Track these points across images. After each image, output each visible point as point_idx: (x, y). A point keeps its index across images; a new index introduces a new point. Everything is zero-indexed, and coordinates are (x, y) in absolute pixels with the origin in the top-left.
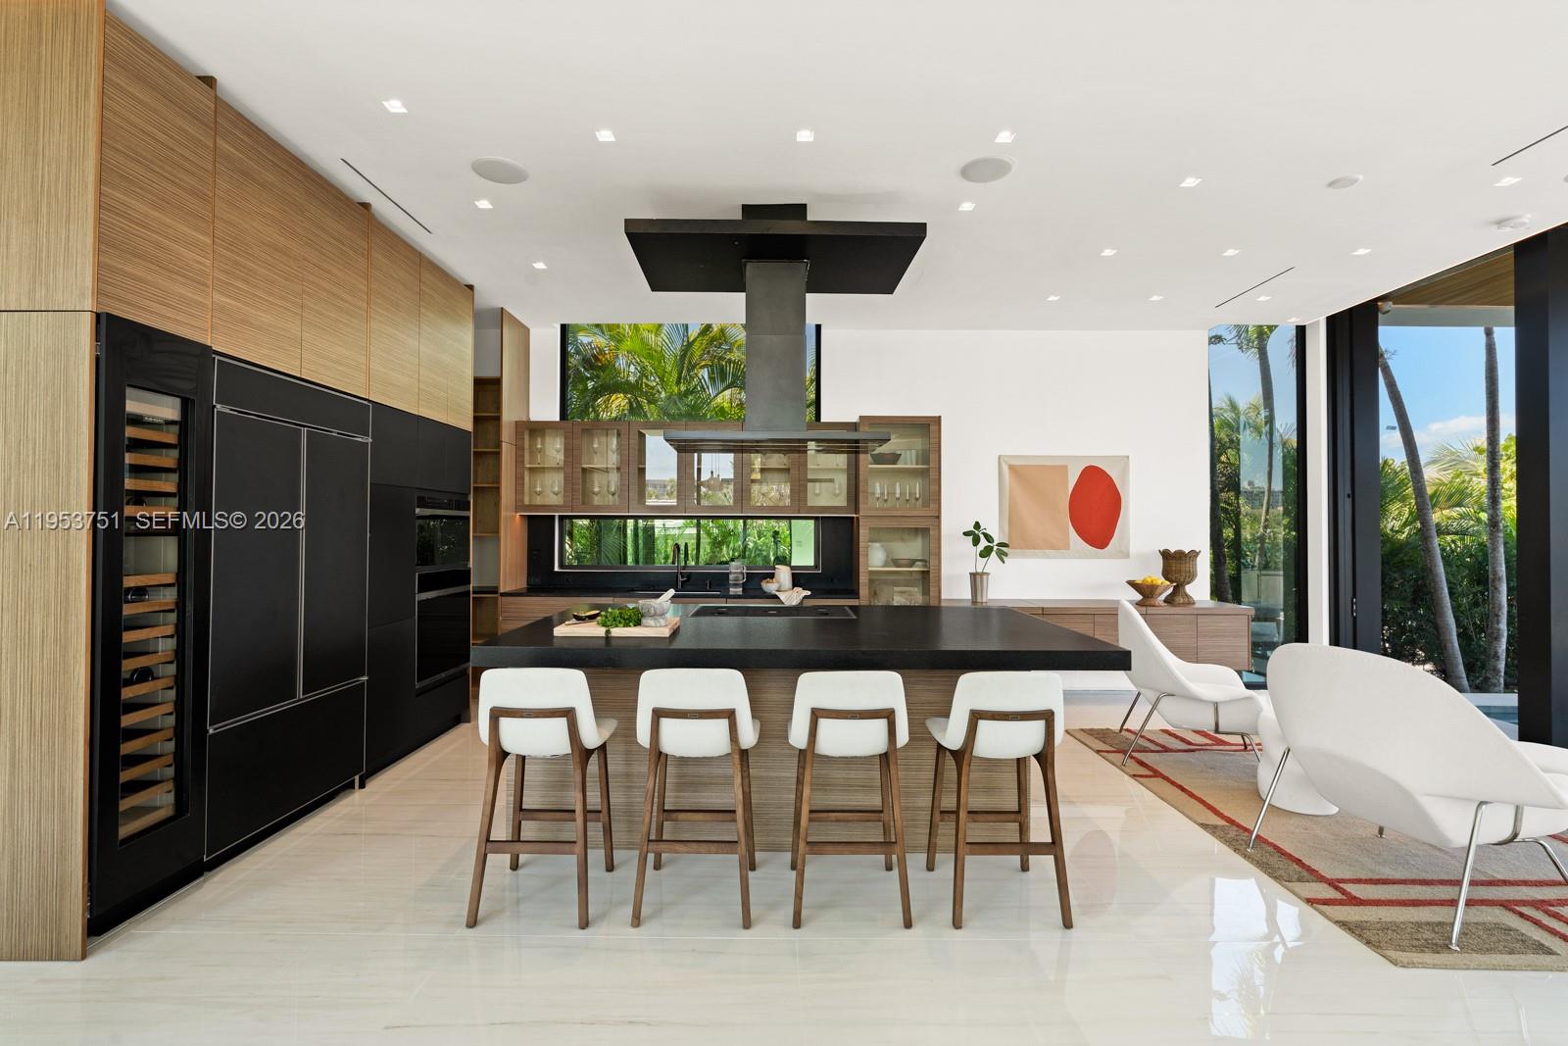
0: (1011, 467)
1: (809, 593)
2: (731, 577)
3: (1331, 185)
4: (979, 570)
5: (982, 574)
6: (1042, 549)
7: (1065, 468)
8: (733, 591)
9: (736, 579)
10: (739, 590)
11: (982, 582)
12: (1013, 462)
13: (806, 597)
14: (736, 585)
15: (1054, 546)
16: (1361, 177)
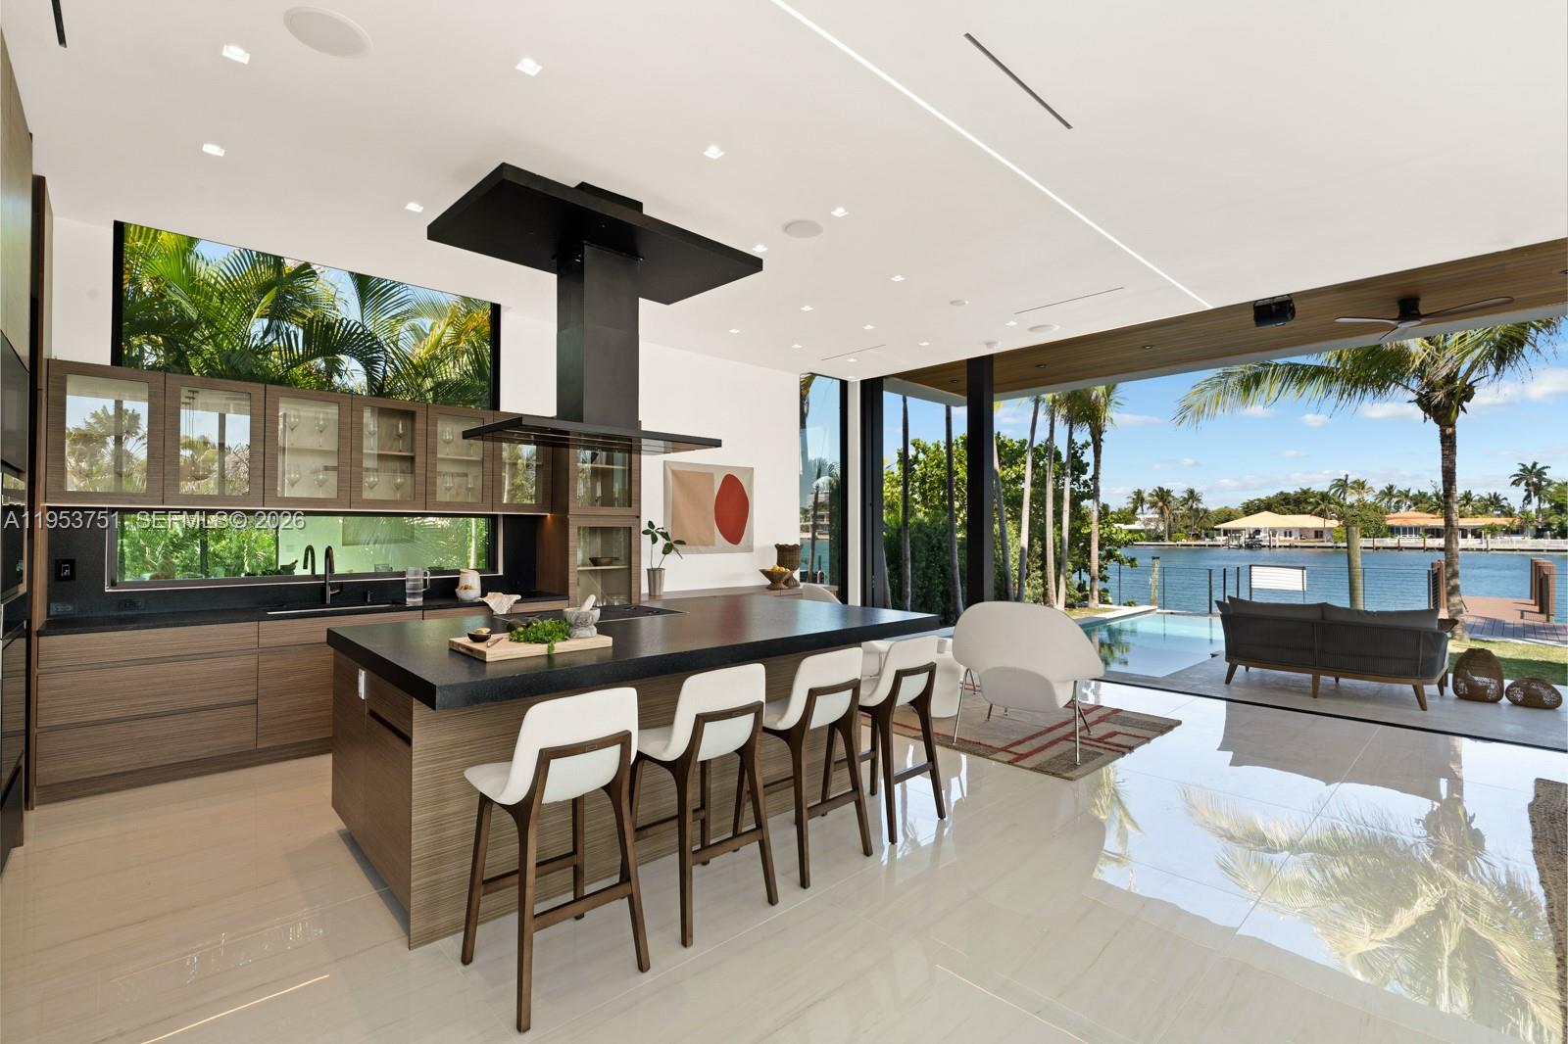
0: (674, 473)
1: (519, 597)
2: (408, 585)
3: (952, 303)
4: (655, 566)
5: (660, 570)
6: (695, 545)
7: (712, 475)
8: (410, 601)
9: (415, 587)
10: (419, 600)
11: (660, 577)
12: (675, 468)
13: (517, 602)
14: (414, 595)
15: (704, 544)
16: (967, 302)
